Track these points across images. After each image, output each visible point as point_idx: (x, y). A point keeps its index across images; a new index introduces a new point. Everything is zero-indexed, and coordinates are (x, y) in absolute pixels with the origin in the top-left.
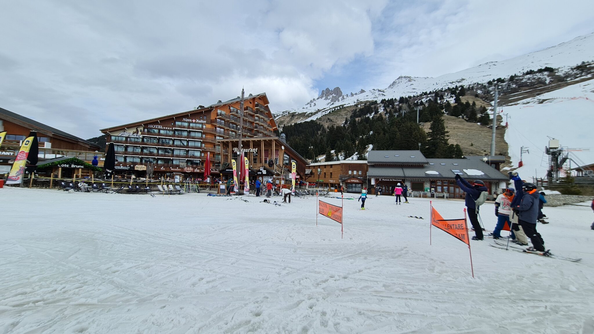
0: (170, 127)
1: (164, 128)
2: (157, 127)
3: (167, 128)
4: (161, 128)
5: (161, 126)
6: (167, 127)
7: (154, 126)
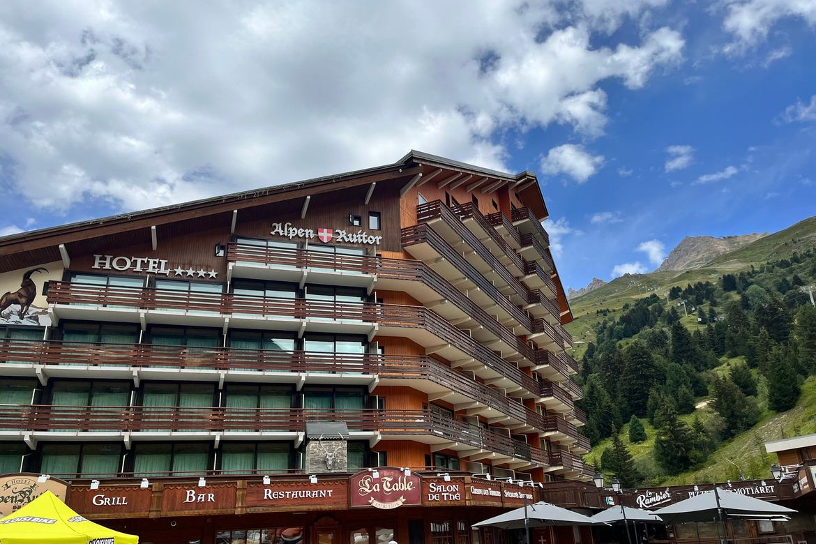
0: (208, 268)
1: (179, 271)
2: (138, 268)
3: (190, 272)
4: (162, 271)
5: (163, 262)
6: (190, 265)
7: (123, 263)
